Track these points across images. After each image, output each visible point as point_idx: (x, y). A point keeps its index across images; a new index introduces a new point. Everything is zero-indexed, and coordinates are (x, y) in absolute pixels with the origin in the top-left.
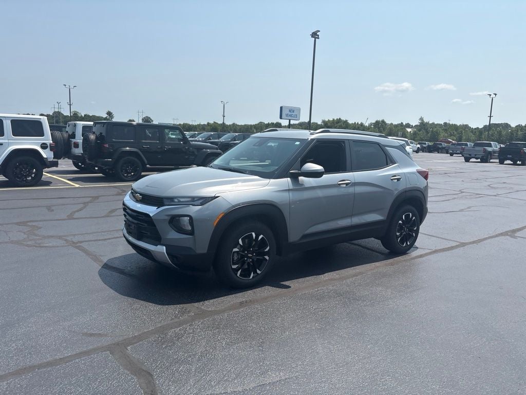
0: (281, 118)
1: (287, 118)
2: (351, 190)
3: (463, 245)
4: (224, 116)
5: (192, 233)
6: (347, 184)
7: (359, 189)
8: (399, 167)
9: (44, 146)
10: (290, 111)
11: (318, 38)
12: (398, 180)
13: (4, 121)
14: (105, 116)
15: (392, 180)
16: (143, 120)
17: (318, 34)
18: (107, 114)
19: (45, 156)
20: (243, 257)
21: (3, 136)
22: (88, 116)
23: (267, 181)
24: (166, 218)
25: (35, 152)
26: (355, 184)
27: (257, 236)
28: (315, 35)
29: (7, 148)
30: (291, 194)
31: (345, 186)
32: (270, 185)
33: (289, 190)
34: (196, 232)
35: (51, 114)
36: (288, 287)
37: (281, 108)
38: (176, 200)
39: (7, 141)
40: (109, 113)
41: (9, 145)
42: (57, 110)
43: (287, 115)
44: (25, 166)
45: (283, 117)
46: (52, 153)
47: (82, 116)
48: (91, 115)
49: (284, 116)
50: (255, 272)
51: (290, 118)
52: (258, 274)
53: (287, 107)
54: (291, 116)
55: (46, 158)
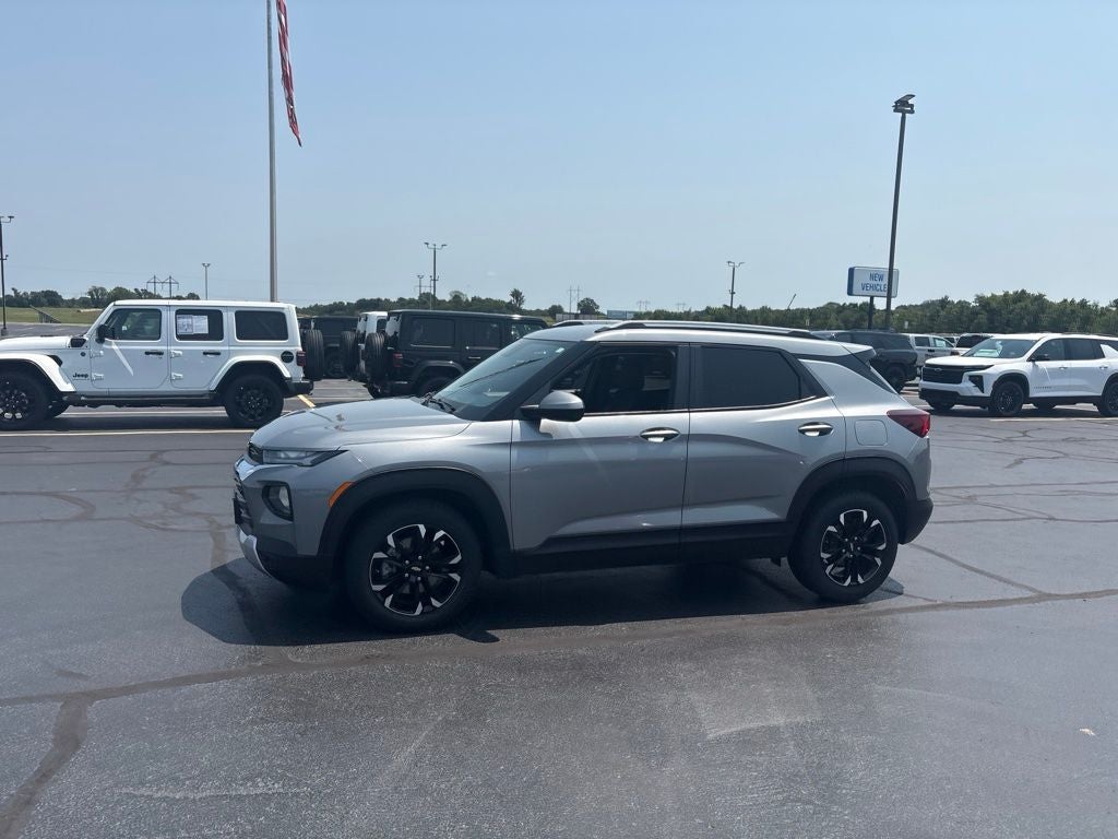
0: (850, 293)
1: (865, 292)
2: (678, 450)
3: (1043, 597)
4: (733, 293)
5: (291, 518)
6: (667, 437)
7: (698, 450)
8: (833, 404)
9: (286, 357)
10: (873, 277)
11: (912, 112)
12: (823, 432)
13: (224, 314)
14: (508, 298)
15: (803, 432)
16: (579, 305)
17: (910, 102)
18: (513, 295)
19: (287, 374)
20: (400, 571)
21: (221, 339)
22: (479, 300)
23: (464, 425)
24: (258, 486)
25: (271, 367)
26: (689, 438)
27: (431, 533)
28: (903, 106)
29: (226, 361)
30: (515, 452)
31: (661, 440)
32: (468, 434)
33: (511, 444)
34: (295, 515)
35: (417, 298)
36: (496, 640)
37: (851, 271)
38: (282, 455)
39: (227, 348)
40: (516, 294)
41: (230, 354)
42: (426, 290)
43: (864, 287)
44: (256, 392)
45: (854, 293)
46: (301, 368)
47: (467, 300)
48: (483, 298)
49: (857, 287)
50: (427, 603)
51: (872, 293)
52: (435, 608)
53: (864, 270)
54: (874, 287)
55: (291, 378)
